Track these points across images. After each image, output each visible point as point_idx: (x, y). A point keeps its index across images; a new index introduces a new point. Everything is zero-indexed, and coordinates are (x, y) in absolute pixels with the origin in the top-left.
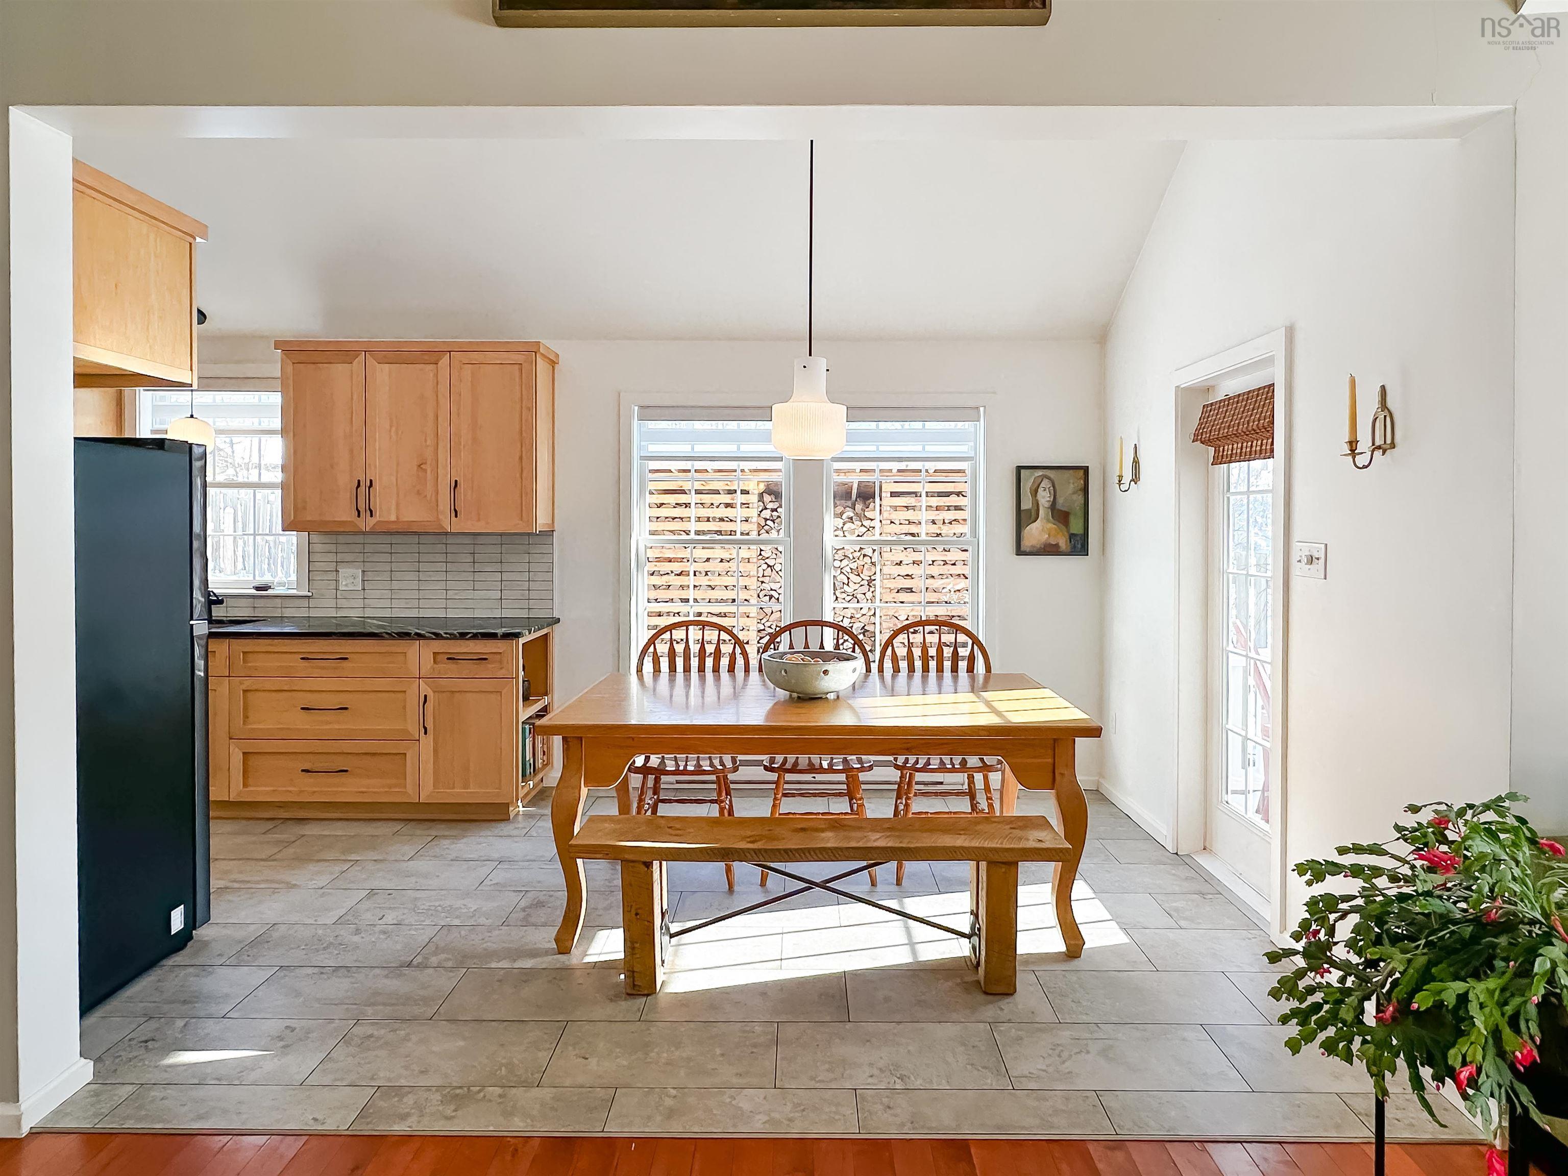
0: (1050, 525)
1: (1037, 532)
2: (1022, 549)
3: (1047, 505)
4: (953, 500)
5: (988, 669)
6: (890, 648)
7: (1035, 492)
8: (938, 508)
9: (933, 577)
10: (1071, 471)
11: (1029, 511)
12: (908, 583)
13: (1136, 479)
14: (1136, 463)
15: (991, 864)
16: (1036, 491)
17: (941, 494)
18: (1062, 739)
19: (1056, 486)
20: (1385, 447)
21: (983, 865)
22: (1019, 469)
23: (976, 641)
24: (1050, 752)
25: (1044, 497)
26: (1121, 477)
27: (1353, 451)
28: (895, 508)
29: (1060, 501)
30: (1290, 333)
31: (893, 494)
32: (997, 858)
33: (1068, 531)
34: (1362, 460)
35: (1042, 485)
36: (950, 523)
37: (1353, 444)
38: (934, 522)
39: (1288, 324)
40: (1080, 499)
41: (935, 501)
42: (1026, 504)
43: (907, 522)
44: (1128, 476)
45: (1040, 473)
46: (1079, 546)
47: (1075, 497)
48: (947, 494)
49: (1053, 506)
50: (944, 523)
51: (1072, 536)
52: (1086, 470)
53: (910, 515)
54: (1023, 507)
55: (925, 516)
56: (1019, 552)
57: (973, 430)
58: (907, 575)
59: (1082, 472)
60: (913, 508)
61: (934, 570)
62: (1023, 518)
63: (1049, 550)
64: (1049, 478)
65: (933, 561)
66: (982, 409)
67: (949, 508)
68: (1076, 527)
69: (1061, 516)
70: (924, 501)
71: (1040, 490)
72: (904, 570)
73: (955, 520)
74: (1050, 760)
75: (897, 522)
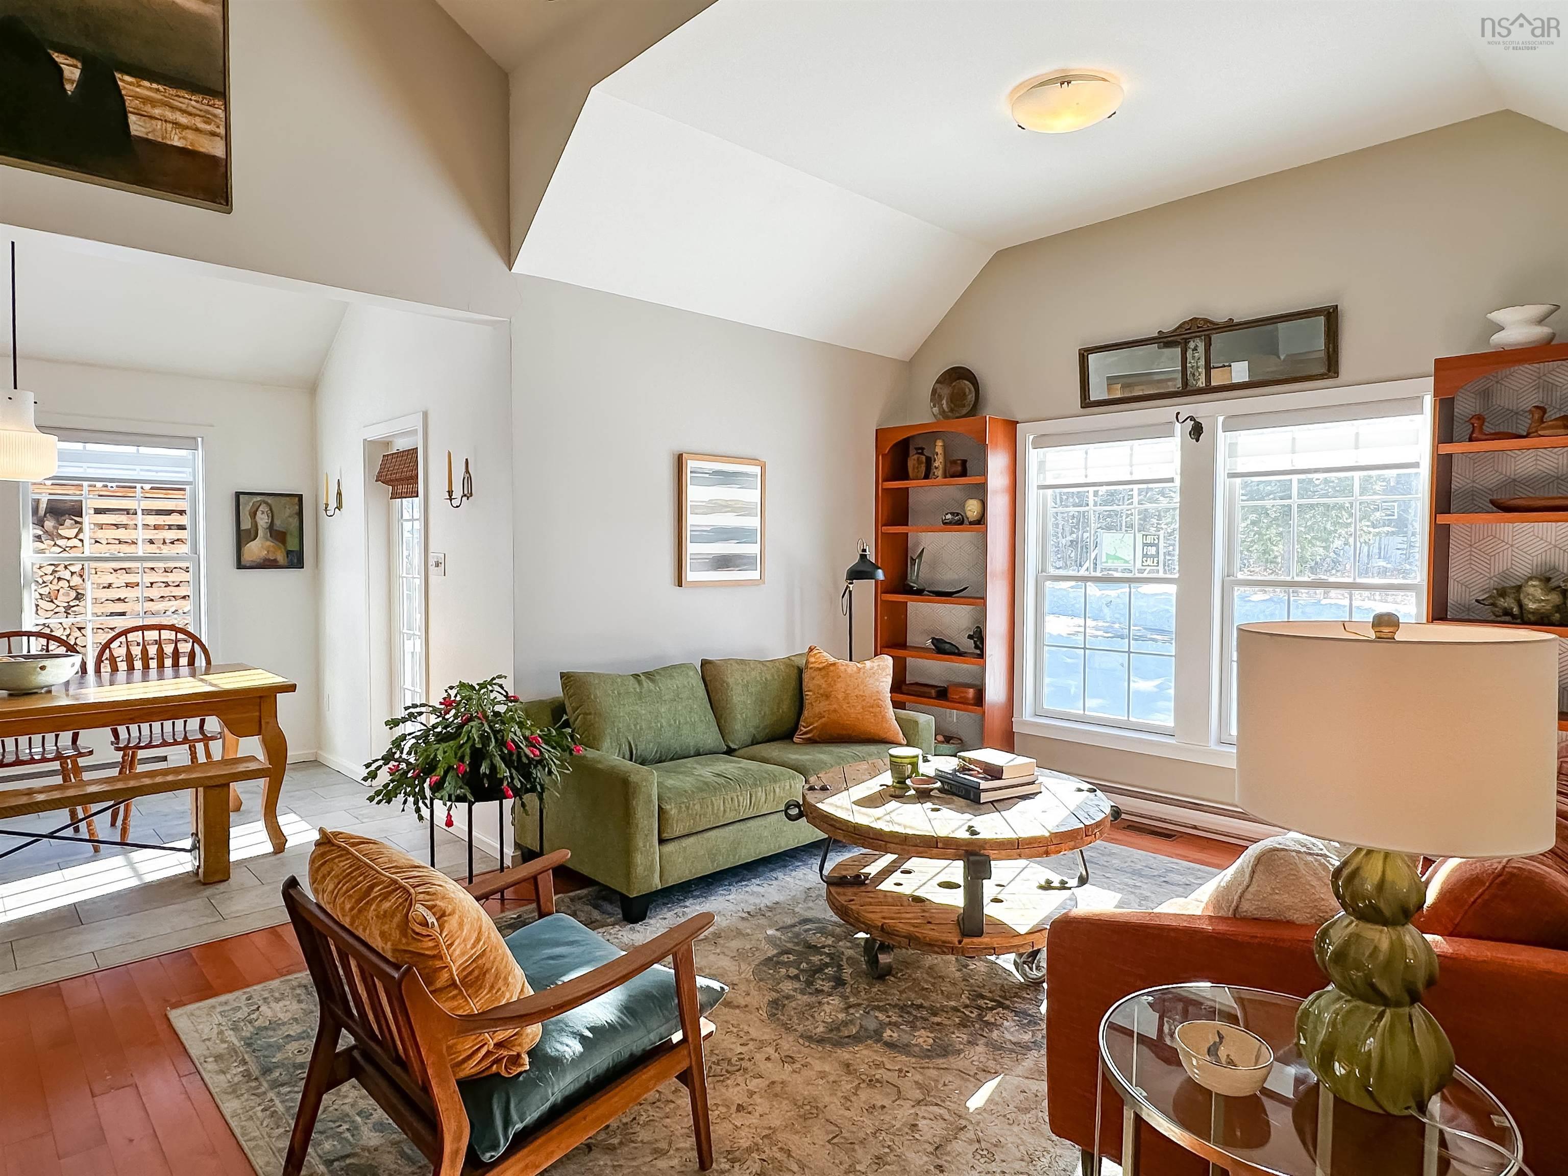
0: (268, 543)
1: (256, 549)
2: (243, 563)
3: (265, 526)
4: (175, 519)
5: (208, 662)
6: (107, 651)
7: (253, 515)
8: (156, 527)
9: (152, 600)
10: (288, 498)
11: (248, 531)
12: (119, 607)
13: (339, 507)
14: (339, 494)
15: (207, 788)
16: (255, 514)
17: (159, 512)
18: (266, 696)
19: (274, 509)
20: (468, 495)
21: (201, 790)
22: (238, 495)
23: (196, 640)
24: (257, 708)
25: (262, 519)
26: (327, 505)
27: (450, 496)
28: (101, 526)
29: (278, 522)
30: (425, 415)
31: (98, 511)
32: (212, 783)
33: (285, 548)
34: (456, 503)
35: (261, 509)
36: (172, 543)
37: (450, 493)
38: (151, 542)
39: (424, 410)
40: (295, 522)
41: (152, 520)
42: (246, 525)
43: (117, 542)
44: (333, 504)
45: (259, 498)
46: (296, 561)
47: (290, 520)
48: (169, 512)
49: (271, 527)
50: (164, 543)
51: (289, 553)
52: (300, 497)
53: (121, 534)
54: (243, 527)
55: (141, 535)
56: (240, 566)
57: (191, 457)
58: (119, 599)
59: (297, 499)
60: (125, 526)
61: (154, 593)
62: (242, 537)
63: (268, 564)
64: (266, 503)
65: (152, 584)
66: (200, 439)
67: (170, 527)
68: (293, 545)
69: (278, 535)
70: (140, 519)
71: (259, 513)
72: (113, 594)
73: (178, 540)
74: (258, 714)
75: (104, 542)
